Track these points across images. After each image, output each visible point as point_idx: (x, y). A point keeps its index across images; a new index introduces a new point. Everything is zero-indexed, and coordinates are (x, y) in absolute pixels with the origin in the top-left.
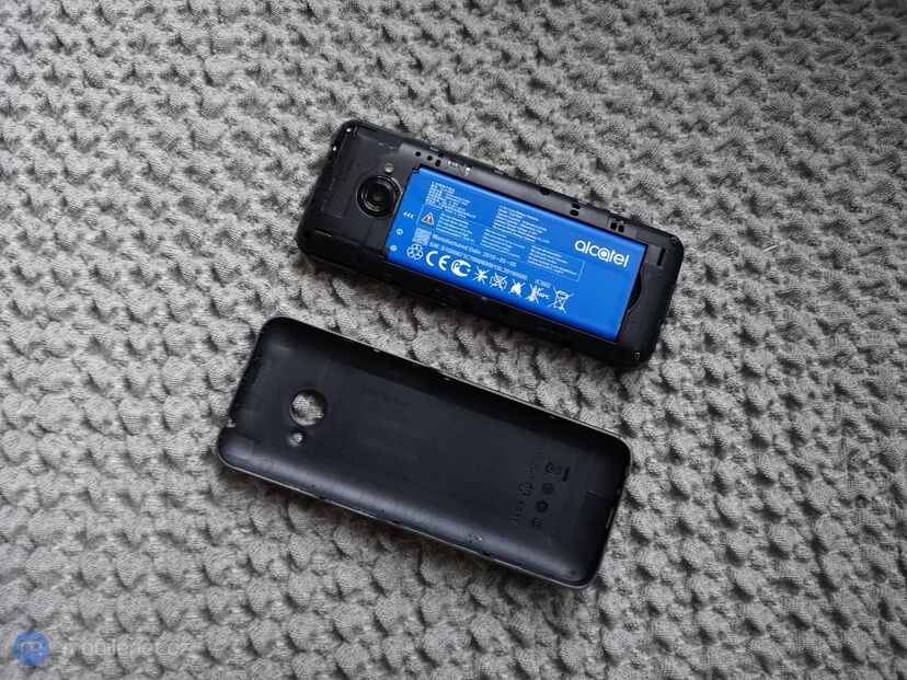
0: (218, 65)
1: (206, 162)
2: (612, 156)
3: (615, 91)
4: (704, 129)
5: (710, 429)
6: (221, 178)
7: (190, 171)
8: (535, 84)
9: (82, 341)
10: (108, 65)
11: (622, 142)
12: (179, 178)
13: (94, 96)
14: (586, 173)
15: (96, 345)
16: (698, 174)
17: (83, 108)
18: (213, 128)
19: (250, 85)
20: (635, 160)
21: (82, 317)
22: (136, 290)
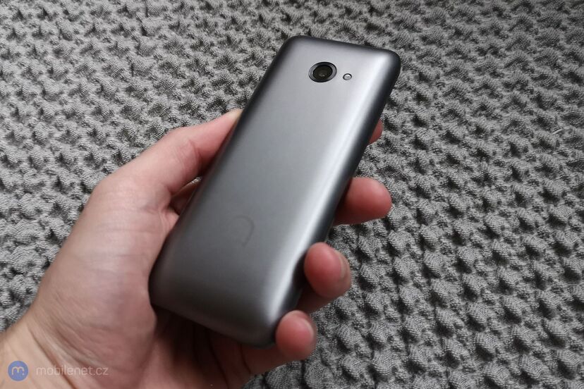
0: (150, 23)
1: (141, 83)
2: (431, 72)
3: (427, 30)
4: (495, 52)
5: (530, 267)
6: (151, 93)
7: (130, 90)
8: (371, 28)
9: (48, 207)
10: (77, 26)
11: (436, 63)
12: (122, 95)
13: (66, 45)
14: (412, 83)
15: (57, 209)
16: (495, 82)
17: (58, 53)
18: (147, 62)
19: (172, 35)
20: (447, 74)
21: (48, 190)
22: (88, 171)
